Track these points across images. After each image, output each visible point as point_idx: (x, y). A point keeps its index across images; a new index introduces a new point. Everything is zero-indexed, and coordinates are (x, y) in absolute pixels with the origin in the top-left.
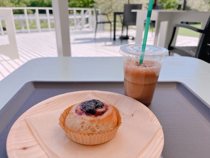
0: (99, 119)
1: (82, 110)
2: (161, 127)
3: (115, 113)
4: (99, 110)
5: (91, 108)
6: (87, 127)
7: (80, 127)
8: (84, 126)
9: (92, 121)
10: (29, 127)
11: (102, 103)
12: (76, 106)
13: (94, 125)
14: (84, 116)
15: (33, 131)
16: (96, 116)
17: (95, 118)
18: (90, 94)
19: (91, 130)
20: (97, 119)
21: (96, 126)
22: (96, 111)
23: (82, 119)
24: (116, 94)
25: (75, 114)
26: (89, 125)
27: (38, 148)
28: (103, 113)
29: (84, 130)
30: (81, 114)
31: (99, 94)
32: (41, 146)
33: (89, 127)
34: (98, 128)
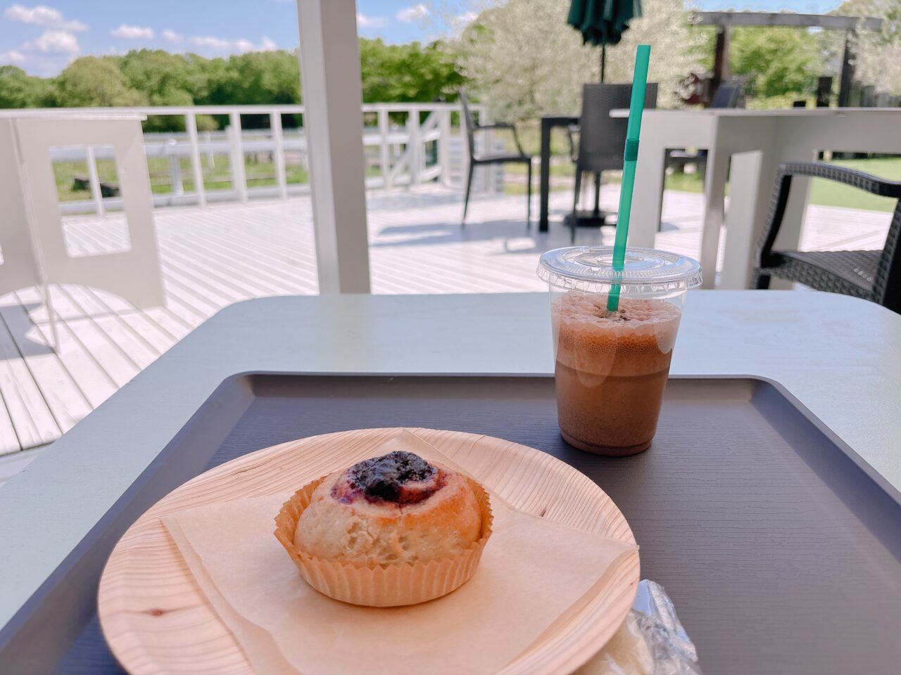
0: (409, 515)
1: (353, 486)
3: (470, 499)
4: (414, 486)
5: (382, 478)
6: (367, 541)
7: (345, 540)
8: (359, 540)
9: (386, 523)
11: (426, 464)
12: (337, 476)
13: (394, 535)
14: (360, 506)
15: (189, 560)
16: (400, 507)
17: (398, 511)
18: (393, 440)
19: (380, 554)
20: (405, 515)
21: (401, 539)
22: (401, 488)
23: (353, 514)
24: (489, 440)
25: (331, 501)
26: (375, 537)
27: (202, 613)
28: (425, 495)
29: (359, 553)
30: (349, 500)
32: (212, 609)
33: (377, 542)
34: (405, 548)
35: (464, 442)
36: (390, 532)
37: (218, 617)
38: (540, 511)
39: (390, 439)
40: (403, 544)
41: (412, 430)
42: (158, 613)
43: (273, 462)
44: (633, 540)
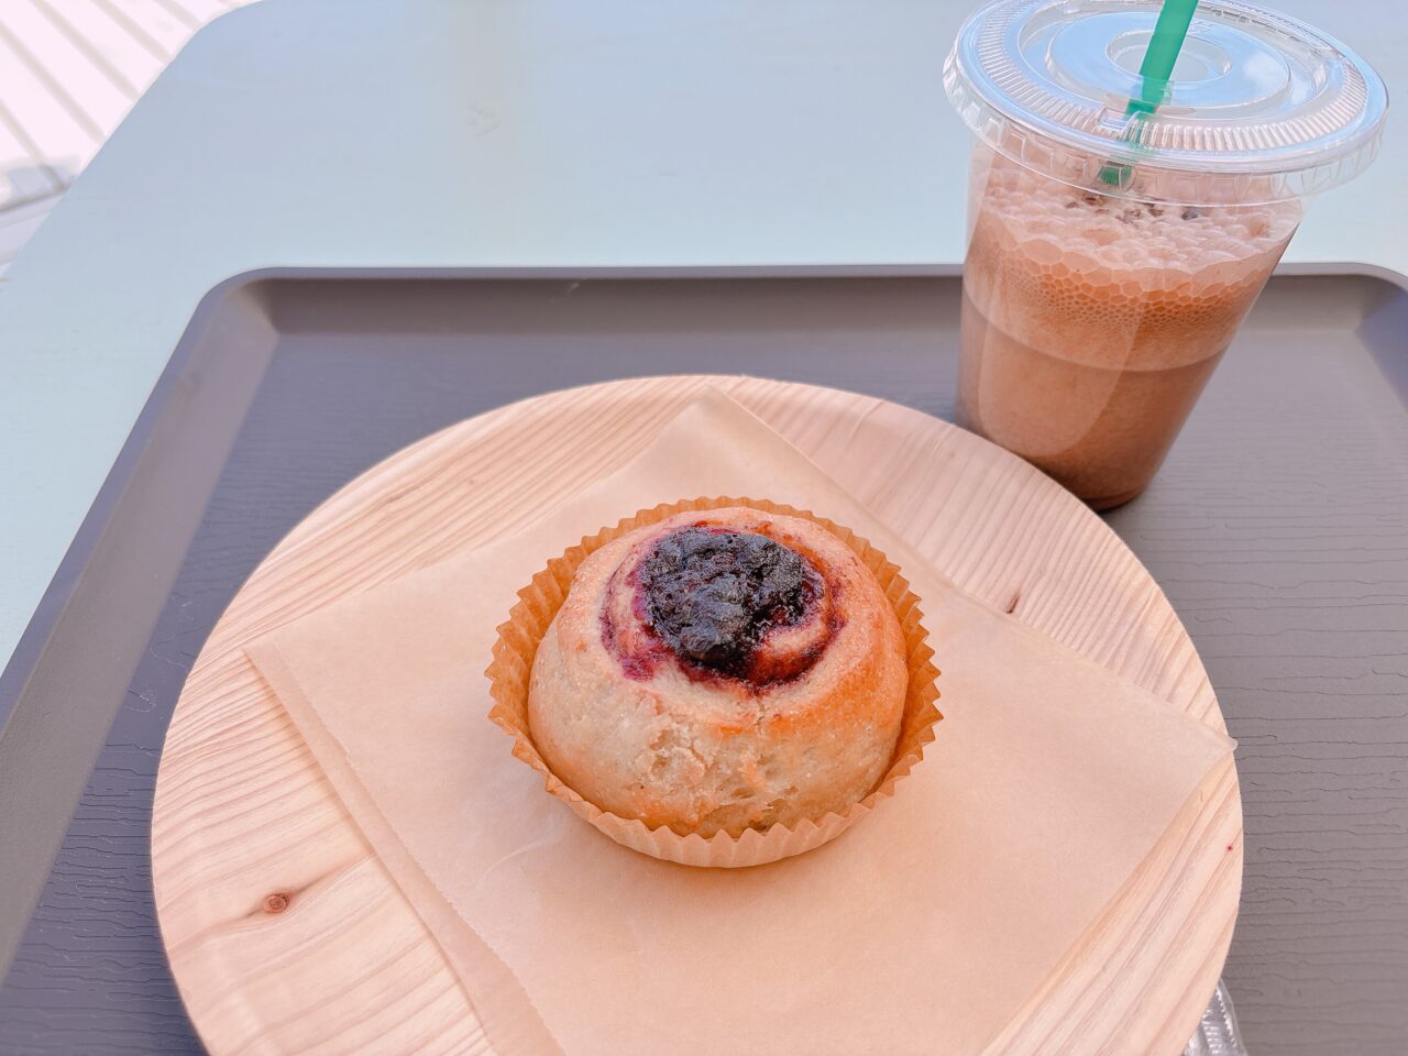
0: (779, 717)
2: (1232, 745)
4: (785, 642)
6: (692, 769)
7: (644, 763)
8: (675, 764)
9: (728, 732)
10: (283, 716)
13: (748, 756)
14: (669, 685)
16: (757, 693)
17: (753, 705)
18: (692, 408)
19: (721, 788)
20: (770, 715)
21: (762, 762)
22: (759, 654)
23: (659, 710)
24: (893, 414)
25: (607, 662)
26: (710, 760)
28: (804, 664)
29: (677, 788)
30: (644, 668)
33: (712, 769)
34: (769, 774)
35: (840, 419)
36: (739, 750)
38: (1007, 601)
40: (766, 768)
41: (727, 384)
42: (280, 902)
43: (454, 468)
44: (1216, 717)
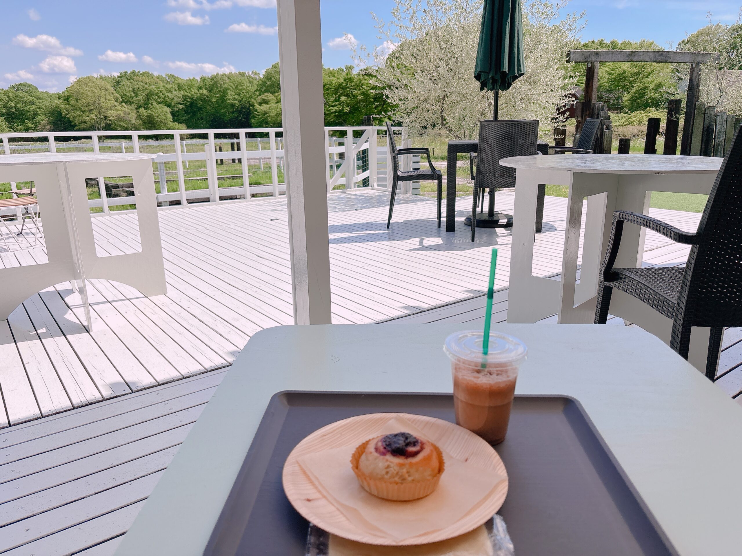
0: (411, 463)
1: (385, 448)
3: (435, 455)
4: (411, 449)
5: (398, 446)
6: (393, 473)
7: (384, 472)
8: (390, 472)
9: (401, 465)
10: (305, 473)
11: (415, 438)
12: (375, 442)
13: (405, 470)
14: (389, 457)
15: (313, 478)
16: (406, 458)
17: (405, 460)
18: (393, 420)
19: (399, 478)
21: (408, 472)
22: (407, 450)
23: (387, 462)
24: (440, 422)
25: (376, 454)
26: (397, 471)
27: (323, 502)
28: (416, 454)
29: (390, 478)
30: (384, 454)
31: (409, 420)
32: (327, 500)
33: (397, 473)
34: (409, 476)
35: (427, 423)
36: (403, 469)
37: (331, 503)
38: (465, 459)
39: (391, 419)
41: (401, 415)
42: (309, 500)
43: (337, 431)
